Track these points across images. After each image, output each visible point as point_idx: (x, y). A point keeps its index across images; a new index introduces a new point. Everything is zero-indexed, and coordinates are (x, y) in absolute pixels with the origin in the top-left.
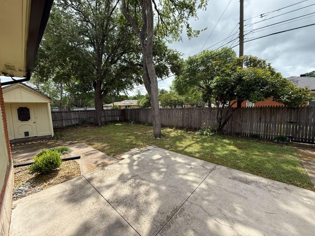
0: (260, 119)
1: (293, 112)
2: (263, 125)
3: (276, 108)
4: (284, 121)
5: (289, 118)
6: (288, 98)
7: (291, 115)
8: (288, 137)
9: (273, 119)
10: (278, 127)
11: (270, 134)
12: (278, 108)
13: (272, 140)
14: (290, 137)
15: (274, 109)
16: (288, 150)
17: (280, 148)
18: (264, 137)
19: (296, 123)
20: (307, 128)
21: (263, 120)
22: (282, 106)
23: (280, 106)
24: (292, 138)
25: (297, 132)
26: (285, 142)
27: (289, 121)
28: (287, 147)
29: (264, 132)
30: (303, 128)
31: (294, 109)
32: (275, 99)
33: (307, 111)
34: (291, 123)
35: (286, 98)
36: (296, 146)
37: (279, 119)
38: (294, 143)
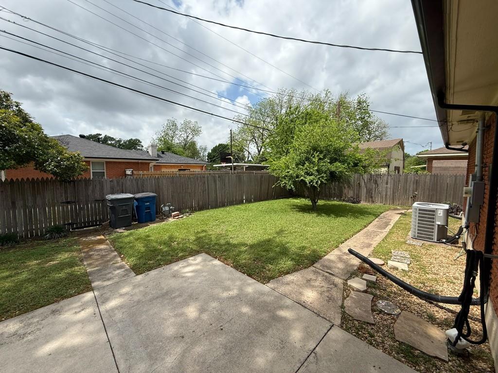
0: (13, 203)
1: (69, 188)
2: (20, 213)
3: (41, 182)
4: (57, 201)
5: (63, 195)
6: (56, 166)
7: (66, 192)
8: (67, 224)
9: (39, 201)
10: (49, 212)
11: (36, 227)
12: (45, 182)
13: (41, 237)
14: (69, 224)
15: (38, 184)
16: (66, 245)
17: (54, 246)
18: (27, 235)
19: (74, 202)
20: (88, 207)
21: (19, 203)
22: (52, 178)
23: (47, 178)
24: (72, 224)
25: (77, 215)
26: (62, 234)
27: (64, 201)
28: (64, 240)
29: (26, 227)
30: (84, 208)
31: (70, 182)
32: (38, 166)
33: (85, 185)
34: (68, 203)
35: (53, 166)
36: (78, 235)
37: (49, 200)
38: (76, 231)
